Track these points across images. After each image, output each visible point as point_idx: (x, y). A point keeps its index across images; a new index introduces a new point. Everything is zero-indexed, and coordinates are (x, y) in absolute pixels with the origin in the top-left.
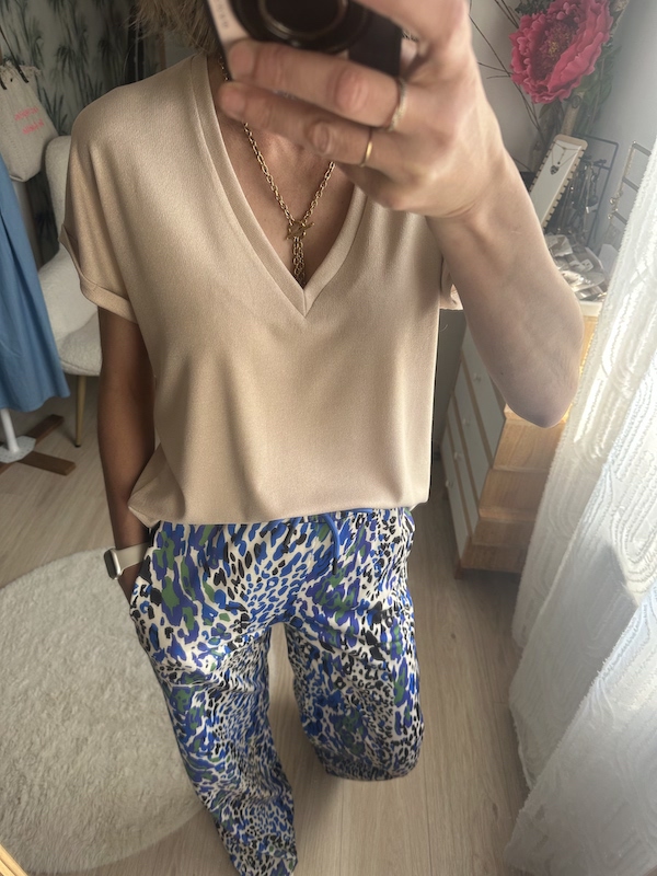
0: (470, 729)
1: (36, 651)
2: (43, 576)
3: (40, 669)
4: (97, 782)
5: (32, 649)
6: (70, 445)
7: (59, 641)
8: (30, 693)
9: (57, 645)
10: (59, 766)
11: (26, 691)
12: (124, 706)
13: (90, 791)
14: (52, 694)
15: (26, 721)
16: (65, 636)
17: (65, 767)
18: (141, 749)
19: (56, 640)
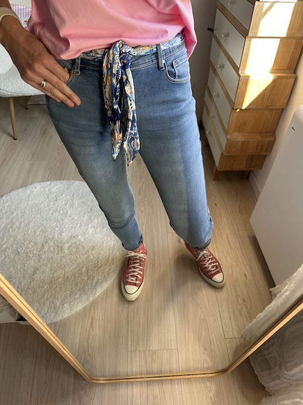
0: (229, 243)
1: (9, 231)
2: (8, 198)
3: (12, 239)
4: (45, 287)
5: (7, 230)
6: (12, 139)
7: (20, 226)
8: (7, 250)
9: (19, 228)
10: (26, 281)
11: (6, 250)
12: (56, 252)
13: (43, 291)
14: (19, 250)
15: (7, 263)
16: (23, 224)
17: (29, 281)
18: (66, 270)
19: (18, 226)
